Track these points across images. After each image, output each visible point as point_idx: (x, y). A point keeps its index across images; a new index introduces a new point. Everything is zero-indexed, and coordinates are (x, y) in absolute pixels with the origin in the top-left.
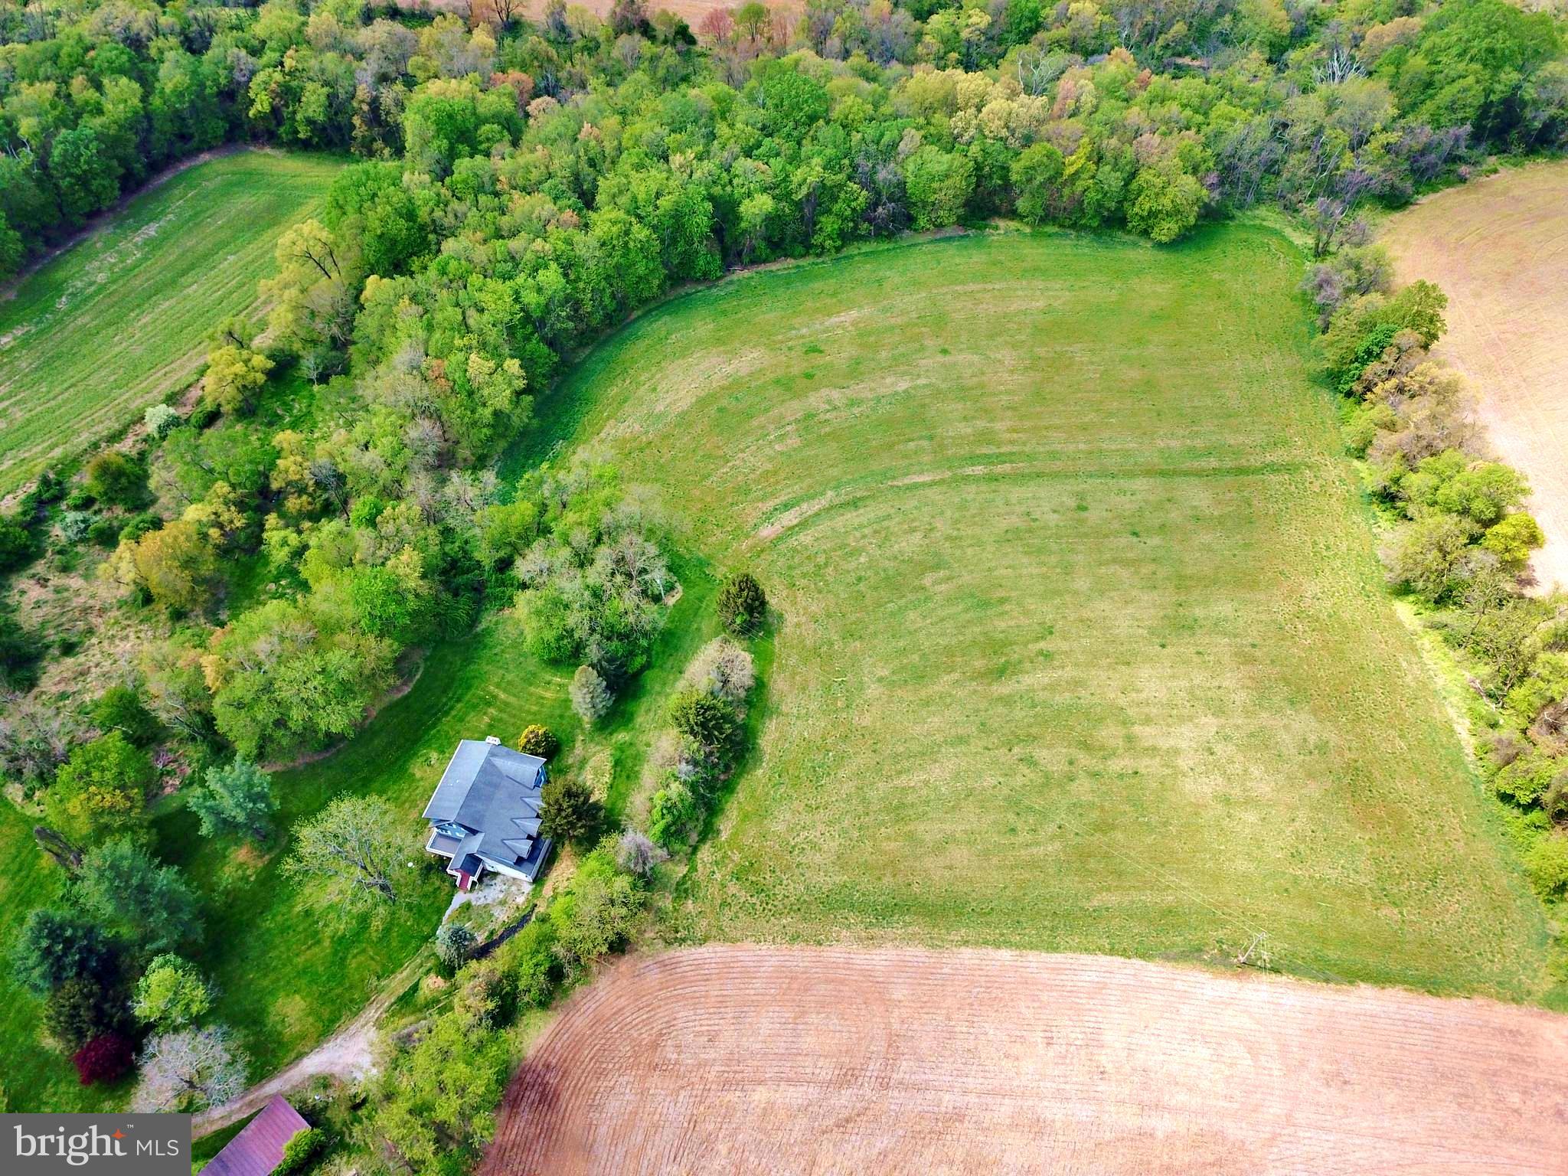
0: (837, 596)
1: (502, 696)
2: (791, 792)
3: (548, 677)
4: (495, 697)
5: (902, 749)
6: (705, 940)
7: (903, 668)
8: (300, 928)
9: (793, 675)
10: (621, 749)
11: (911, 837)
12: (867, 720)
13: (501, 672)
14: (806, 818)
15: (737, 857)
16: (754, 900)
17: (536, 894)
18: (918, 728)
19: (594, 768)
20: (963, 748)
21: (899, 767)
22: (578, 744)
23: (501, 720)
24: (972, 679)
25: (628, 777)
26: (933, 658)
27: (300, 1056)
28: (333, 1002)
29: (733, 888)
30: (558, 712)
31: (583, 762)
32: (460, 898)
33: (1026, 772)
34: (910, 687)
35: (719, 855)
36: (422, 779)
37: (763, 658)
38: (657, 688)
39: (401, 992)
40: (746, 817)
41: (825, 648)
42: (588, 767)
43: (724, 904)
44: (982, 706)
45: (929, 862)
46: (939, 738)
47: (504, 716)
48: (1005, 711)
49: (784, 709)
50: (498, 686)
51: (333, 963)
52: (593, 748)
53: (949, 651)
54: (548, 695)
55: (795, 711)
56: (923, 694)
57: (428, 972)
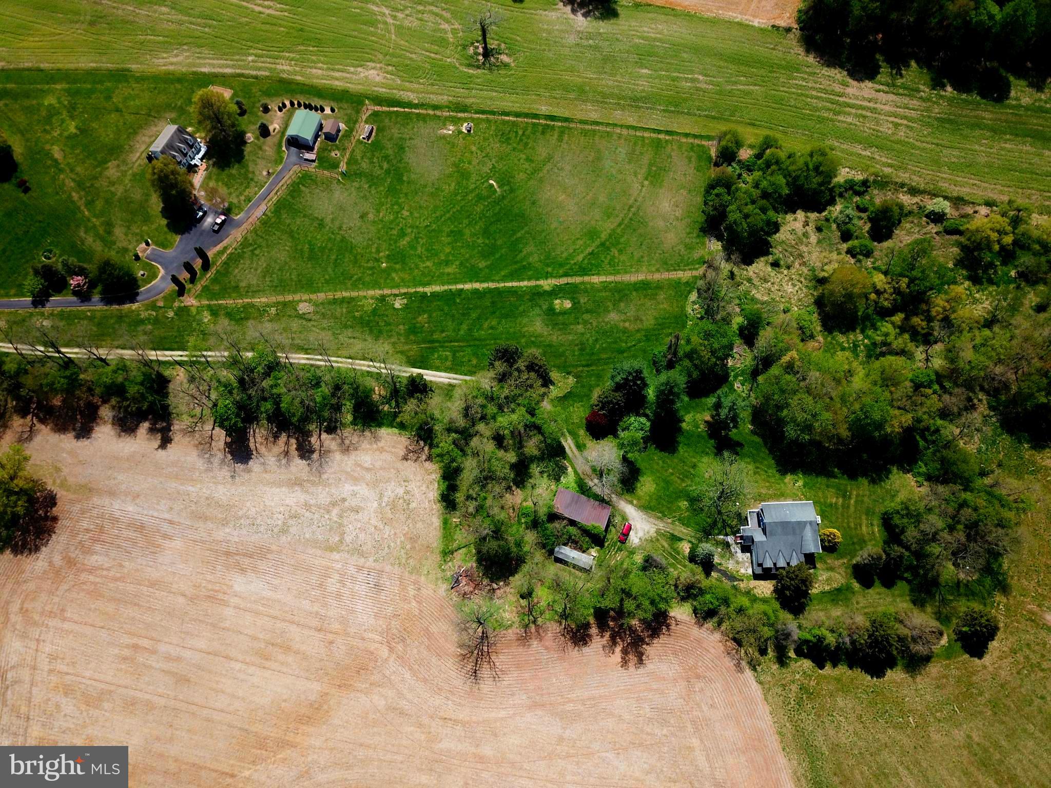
0: (1021, 686)
1: (852, 502)
2: (865, 702)
3: (875, 522)
4: (850, 498)
5: (925, 765)
6: (761, 683)
7: (985, 750)
8: (686, 468)
9: (945, 677)
10: (849, 588)
12: (935, 736)
13: (868, 493)
14: (852, 717)
15: (813, 683)
16: (793, 702)
17: (748, 578)
18: (944, 772)
19: (831, 577)
21: (912, 767)
22: (841, 561)
23: (837, 509)
25: (833, 600)
26: (1003, 768)
27: (631, 503)
28: (659, 504)
29: (794, 688)
30: (855, 540)
31: (831, 569)
32: (730, 539)
34: (972, 759)
35: (810, 672)
36: (785, 484)
37: (948, 653)
38: (896, 592)
39: (676, 533)
40: (838, 680)
41: (974, 691)
42: (830, 573)
43: (784, 686)
47: (841, 509)
49: (919, 678)
50: (857, 496)
51: (676, 493)
52: (842, 571)
53: (1013, 778)
54: (864, 528)
55: (920, 686)
56: (972, 769)
57: (690, 542)
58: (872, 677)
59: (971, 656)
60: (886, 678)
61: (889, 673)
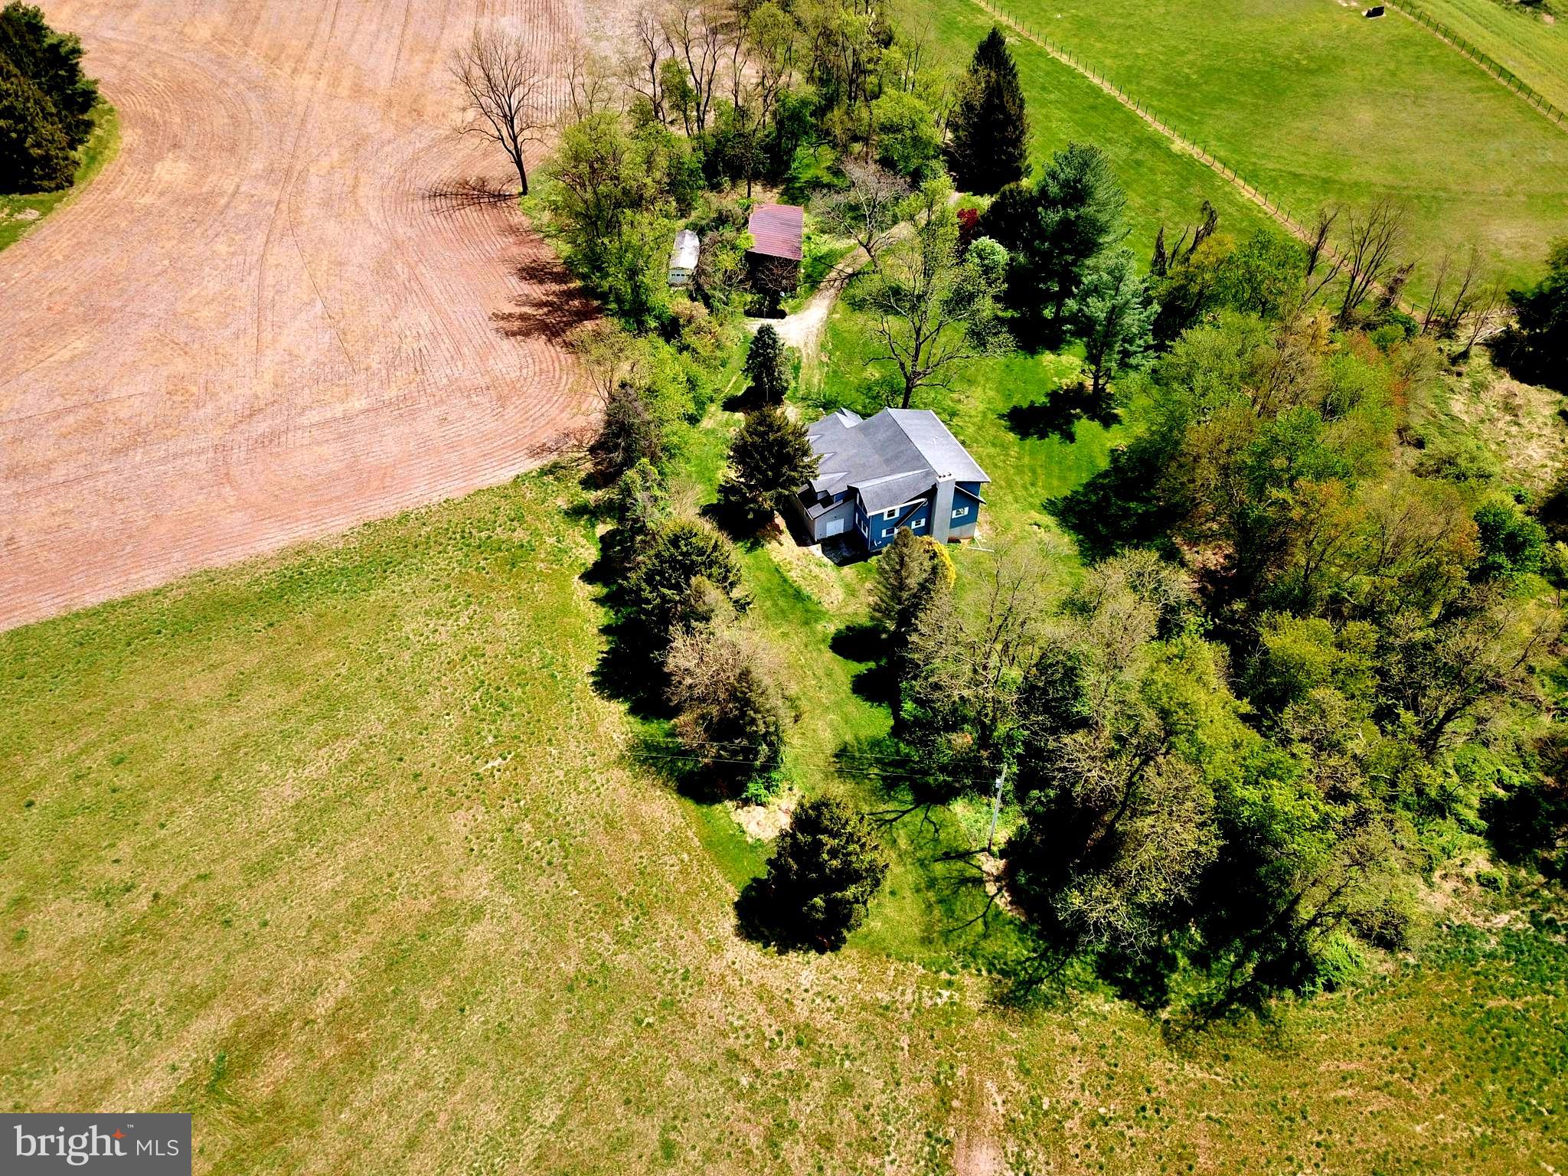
0: (686, 1066)
2: (520, 664)
5: (370, 800)
7: (442, 964)
9: (648, 840)
11: (292, 680)
12: (459, 822)
18: (355, 850)
20: (253, 854)
21: (362, 768)
24: (283, 1019)
26: (390, 1023)
33: (114, 872)
34: (408, 927)
37: (724, 844)
41: (627, 922)
44: (242, 961)
45: (251, 660)
46: (307, 853)
48: (187, 978)
49: (621, 775)
53: (361, 1061)
56: (375, 926)
58: (593, 674)
59: (737, 906)
60: (599, 704)
61: (619, 708)
